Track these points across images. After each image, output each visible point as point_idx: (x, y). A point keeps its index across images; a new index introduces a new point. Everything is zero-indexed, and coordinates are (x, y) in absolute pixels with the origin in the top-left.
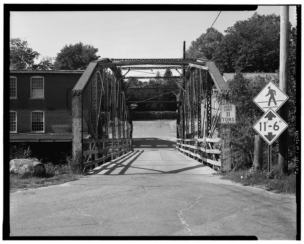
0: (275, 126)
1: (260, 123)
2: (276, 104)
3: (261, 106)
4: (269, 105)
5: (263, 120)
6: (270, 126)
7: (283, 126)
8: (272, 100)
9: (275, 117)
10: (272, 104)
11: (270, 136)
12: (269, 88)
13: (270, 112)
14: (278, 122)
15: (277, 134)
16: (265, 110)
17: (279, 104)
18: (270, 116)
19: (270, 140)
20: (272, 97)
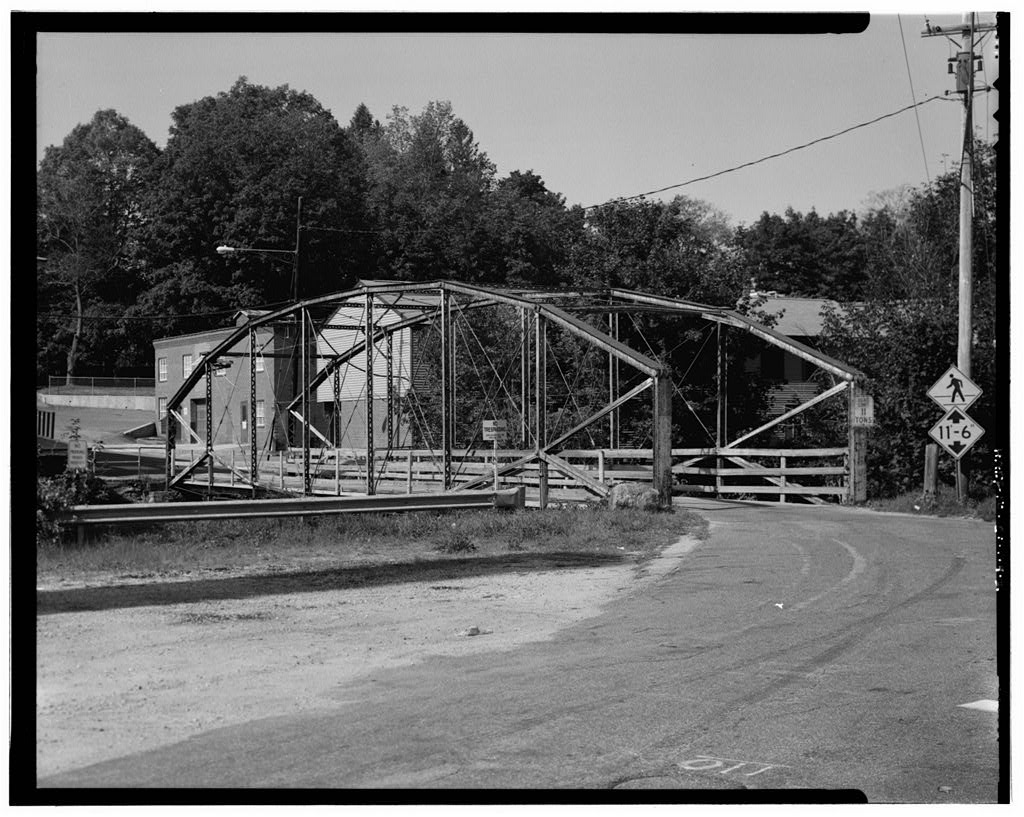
0: (964, 432)
1: (941, 428)
2: (963, 400)
3: (941, 402)
4: (953, 401)
5: (945, 422)
6: (957, 432)
7: (977, 432)
8: (957, 394)
9: (963, 418)
10: (958, 399)
11: (957, 447)
12: (951, 376)
13: (956, 412)
14: (969, 427)
15: (968, 443)
16: (948, 408)
17: (969, 401)
18: (956, 417)
19: (957, 452)
20: (957, 390)
